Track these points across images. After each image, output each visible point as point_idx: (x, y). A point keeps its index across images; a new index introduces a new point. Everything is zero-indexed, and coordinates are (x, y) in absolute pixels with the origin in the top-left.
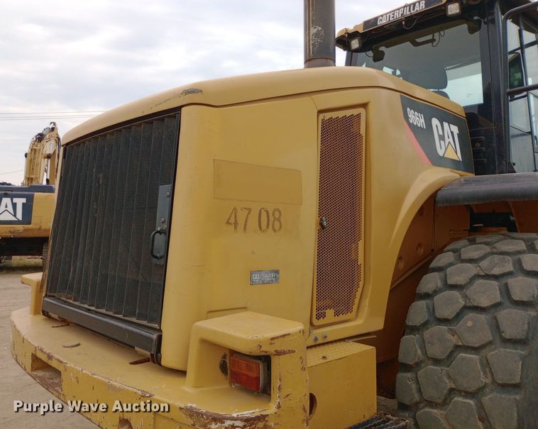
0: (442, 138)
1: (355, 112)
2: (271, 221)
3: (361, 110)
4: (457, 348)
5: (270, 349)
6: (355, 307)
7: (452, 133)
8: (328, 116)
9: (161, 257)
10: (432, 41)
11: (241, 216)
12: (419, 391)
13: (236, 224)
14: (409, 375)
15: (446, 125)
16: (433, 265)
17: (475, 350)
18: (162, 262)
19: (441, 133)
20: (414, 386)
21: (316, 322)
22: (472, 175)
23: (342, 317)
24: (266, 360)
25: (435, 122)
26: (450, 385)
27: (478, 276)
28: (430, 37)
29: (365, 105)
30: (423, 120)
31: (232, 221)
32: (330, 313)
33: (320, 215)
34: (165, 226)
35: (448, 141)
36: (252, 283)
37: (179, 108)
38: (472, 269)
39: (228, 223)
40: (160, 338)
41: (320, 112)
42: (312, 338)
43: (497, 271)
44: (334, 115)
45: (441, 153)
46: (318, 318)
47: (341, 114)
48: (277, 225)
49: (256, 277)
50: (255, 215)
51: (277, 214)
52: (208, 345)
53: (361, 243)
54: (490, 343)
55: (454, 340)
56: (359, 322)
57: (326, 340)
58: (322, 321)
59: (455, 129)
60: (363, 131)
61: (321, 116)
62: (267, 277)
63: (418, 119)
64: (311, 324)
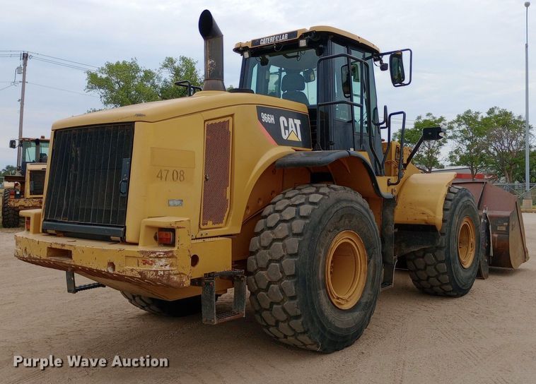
0: (286, 128)
1: (226, 119)
2: (179, 176)
3: (230, 118)
4: (274, 240)
5: (175, 226)
6: (224, 221)
7: (295, 125)
8: (210, 122)
9: (125, 193)
10: (297, 56)
11: (164, 174)
12: (257, 264)
13: (161, 177)
14: (253, 257)
15: (291, 120)
16: (272, 201)
17: (282, 240)
18: (125, 195)
19: (286, 125)
20: (255, 262)
21: (202, 227)
22: (309, 150)
23: (216, 226)
24: (173, 230)
25: (282, 119)
26: (269, 258)
27: (289, 206)
28: (296, 54)
29: (232, 115)
30: (273, 119)
31: (160, 176)
32: (210, 224)
33: (205, 173)
34: (127, 179)
35: (293, 130)
36: (169, 205)
37: (134, 122)
38: (287, 202)
39: (158, 176)
40: (125, 230)
41: (205, 121)
42: (200, 234)
43: (297, 202)
44: (213, 122)
45: (285, 137)
46: (203, 225)
47: (217, 121)
48: (182, 178)
49: (171, 203)
50: (171, 173)
51: (182, 173)
52: (150, 227)
53: (228, 188)
54: (287, 236)
55: (272, 236)
56: (226, 228)
57: (208, 236)
58: (205, 227)
59: (298, 122)
60: (230, 129)
61: (206, 123)
62: (176, 203)
63: (269, 119)
64: (200, 227)
